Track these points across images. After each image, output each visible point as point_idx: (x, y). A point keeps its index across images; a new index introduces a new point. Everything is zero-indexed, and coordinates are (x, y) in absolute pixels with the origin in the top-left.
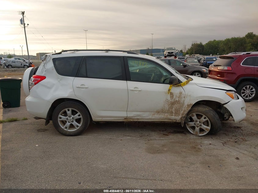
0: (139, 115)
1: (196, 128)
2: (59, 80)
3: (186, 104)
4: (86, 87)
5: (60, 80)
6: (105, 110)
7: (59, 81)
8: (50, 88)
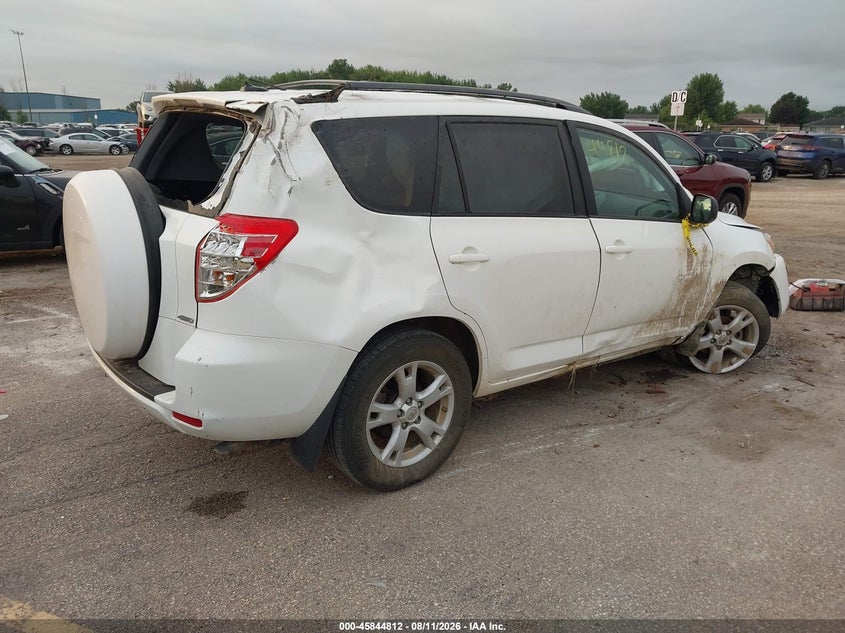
0: (607, 344)
1: (716, 351)
2: (365, 234)
3: (713, 283)
4: (481, 256)
5: (373, 235)
6: (524, 346)
7: (365, 242)
8: (334, 279)
